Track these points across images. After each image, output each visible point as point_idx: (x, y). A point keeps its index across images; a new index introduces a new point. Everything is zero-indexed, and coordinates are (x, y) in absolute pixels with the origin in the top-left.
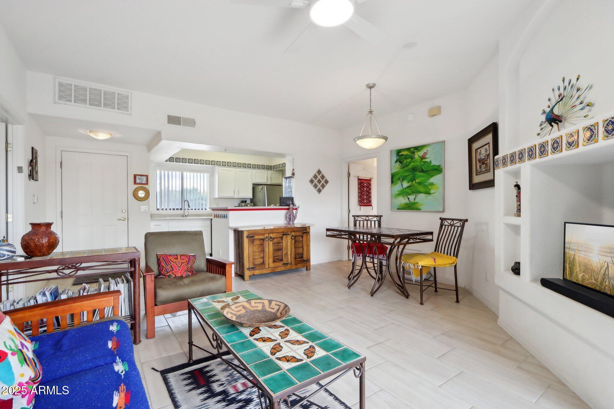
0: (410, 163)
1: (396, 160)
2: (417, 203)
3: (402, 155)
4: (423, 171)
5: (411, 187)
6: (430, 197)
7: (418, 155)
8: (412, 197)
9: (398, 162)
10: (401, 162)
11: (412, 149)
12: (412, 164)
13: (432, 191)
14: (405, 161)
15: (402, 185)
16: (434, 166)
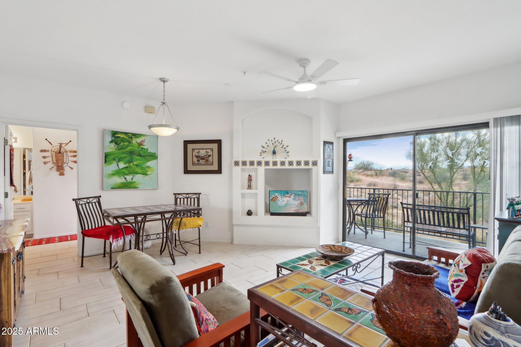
0: (127, 146)
1: (110, 140)
2: (134, 182)
3: (118, 137)
4: (140, 155)
5: (128, 168)
6: (147, 178)
7: (135, 141)
8: (129, 178)
9: (114, 143)
10: (116, 143)
11: (130, 135)
12: (130, 148)
13: (149, 173)
14: (122, 144)
15: (118, 165)
16: (150, 153)
